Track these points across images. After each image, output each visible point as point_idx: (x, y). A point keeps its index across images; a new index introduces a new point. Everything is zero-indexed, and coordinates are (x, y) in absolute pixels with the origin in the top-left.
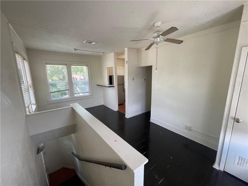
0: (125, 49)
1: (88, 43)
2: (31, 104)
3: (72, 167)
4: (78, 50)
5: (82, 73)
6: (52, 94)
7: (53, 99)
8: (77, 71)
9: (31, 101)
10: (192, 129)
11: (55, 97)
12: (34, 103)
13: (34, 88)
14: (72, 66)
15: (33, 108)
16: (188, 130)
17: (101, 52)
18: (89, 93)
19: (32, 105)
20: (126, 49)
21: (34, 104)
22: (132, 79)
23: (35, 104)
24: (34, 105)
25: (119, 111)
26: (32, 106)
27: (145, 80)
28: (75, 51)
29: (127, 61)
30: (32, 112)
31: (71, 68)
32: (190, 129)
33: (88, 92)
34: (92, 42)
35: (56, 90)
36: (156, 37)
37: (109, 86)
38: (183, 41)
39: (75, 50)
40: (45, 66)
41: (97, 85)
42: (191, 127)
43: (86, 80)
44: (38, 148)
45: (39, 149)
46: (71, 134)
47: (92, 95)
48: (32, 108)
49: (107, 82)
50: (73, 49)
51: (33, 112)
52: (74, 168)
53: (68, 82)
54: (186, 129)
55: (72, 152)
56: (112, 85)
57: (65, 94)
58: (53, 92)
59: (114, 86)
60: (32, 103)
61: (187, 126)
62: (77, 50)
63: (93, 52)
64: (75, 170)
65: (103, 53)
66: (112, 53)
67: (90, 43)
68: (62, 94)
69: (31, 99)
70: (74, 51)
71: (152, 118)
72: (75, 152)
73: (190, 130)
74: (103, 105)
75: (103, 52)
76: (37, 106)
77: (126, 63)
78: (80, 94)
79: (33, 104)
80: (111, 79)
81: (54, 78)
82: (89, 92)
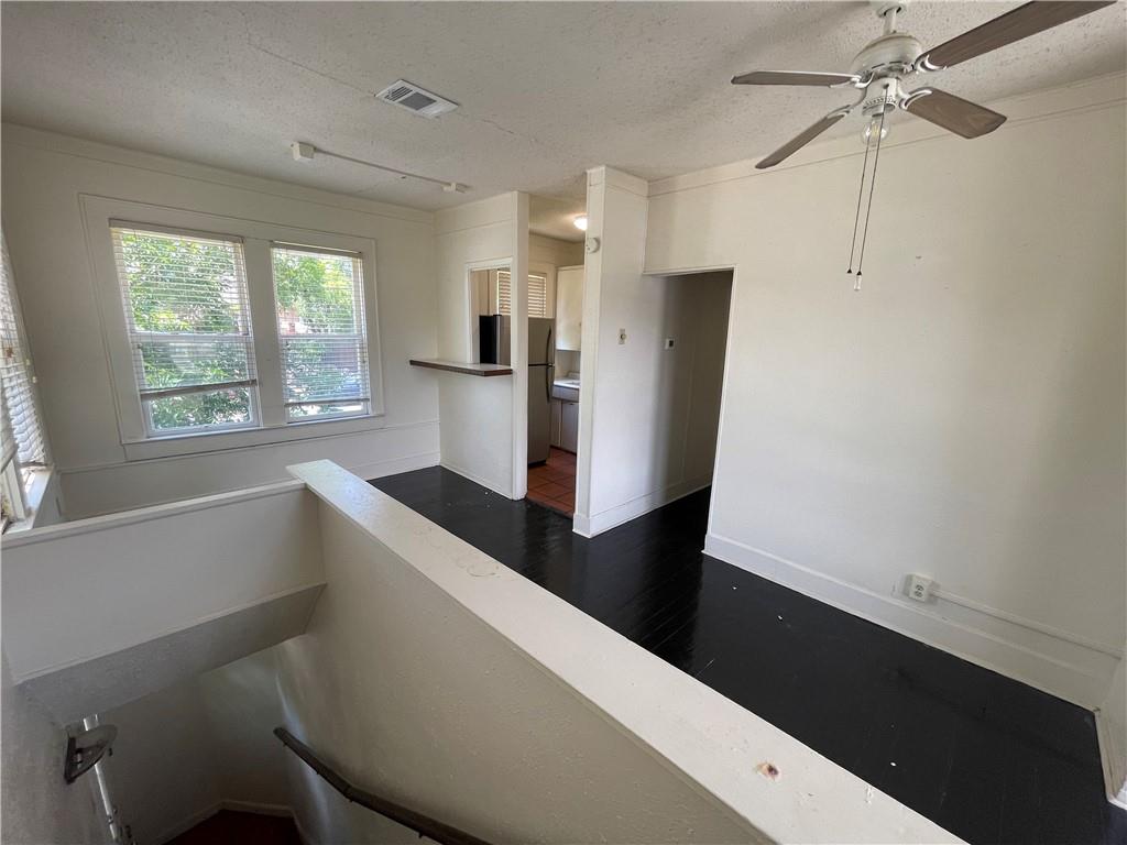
0: (588, 172)
1: (400, 102)
2: (18, 466)
3: (272, 806)
4: (321, 155)
5: (313, 298)
6: (153, 404)
7: (161, 432)
8: (292, 289)
9: (15, 447)
10: (941, 593)
11: (174, 423)
12: (38, 453)
13: (33, 363)
14: (275, 250)
15: (27, 489)
16: (923, 598)
17: (449, 184)
18: (369, 403)
19: (23, 471)
20: (597, 175)
21: (34, 463)
22: (619, 337)
23: (40, 464)
24: (33, 468)
25: (531, 498)
26: (19, 476)
27: (671, 344)
28: (307, 160)
29: (597, 240)
30: (21, 514)
31: (268, 258)
32: (931, 595)
33: (361, 396)
34: (431, 101)
35: (175, 383)
36: (879, 70)
37: (478, 367)
38: (1005, 118)
39: (310, 148)
40: (110, 232)
41: (412, 363)
42: (938, 586)
43: (356, 332)
44: (72, 741)
45: (78, 746)
46: (283, 641)
47: (382, 416)
48: (21, 484)
49: (466, 350)
50: (297, 146)
51: (28, 513)
52: (285, 808)
53: (252, 340)
54: (912, 595)
55: (277, 726)
56: (495, 363)
57: (225, 406)
58: (161, 395)
59: (509, 372)
60: (21, 456)
61: (915, 582)
62: (316, 149)
63: (405, 175)
64: (291, 820)
65: (462, 187)
66: (508, 195)
67: (420, 102)
68: (211, 407)
69: (17, 428)
70: (297, 156)
71: (714, 536)
72: (298, 731)
73: (933, 599)
74: (439, 468)
75: (457, 184)
76: (58, 472)
77: (592, 249)
78: (304, 408)
79: (27, 464)
80: (489, 332)
81: (164, 316)
82: (369, 395)
